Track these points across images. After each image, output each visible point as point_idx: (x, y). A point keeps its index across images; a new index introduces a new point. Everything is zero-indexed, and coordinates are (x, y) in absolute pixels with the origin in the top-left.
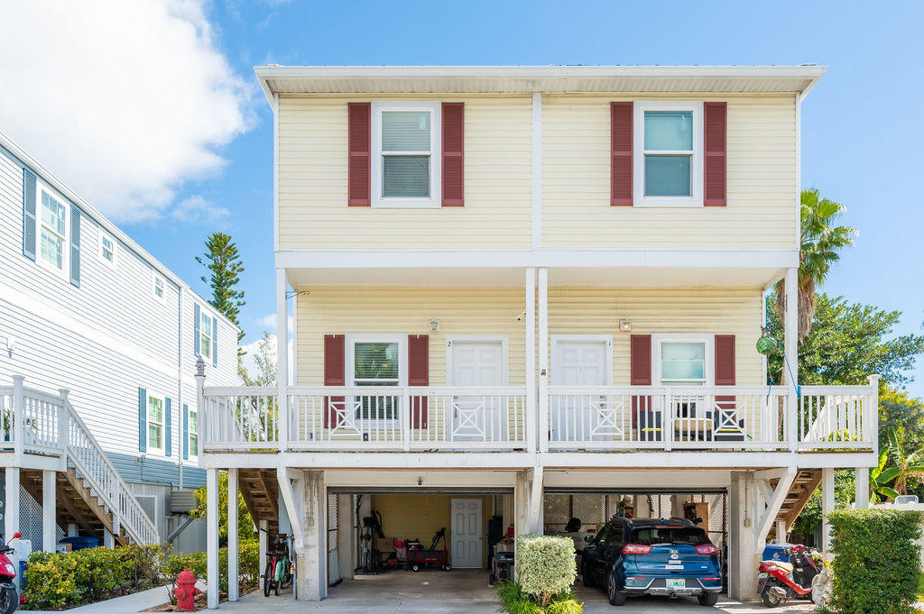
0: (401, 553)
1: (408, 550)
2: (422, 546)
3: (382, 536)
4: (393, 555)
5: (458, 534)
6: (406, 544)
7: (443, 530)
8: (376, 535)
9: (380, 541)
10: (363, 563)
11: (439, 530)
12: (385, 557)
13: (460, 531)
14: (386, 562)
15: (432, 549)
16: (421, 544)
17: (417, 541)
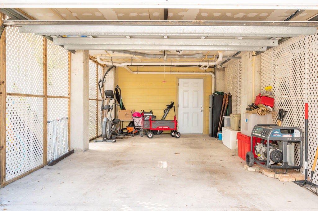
0: (138, 122)
1: (143, 120)
2: (155, 117)
3: (123, 108)
4: (132, 123)
5: (184, 107)
6: (142, 115)
7: (172, 104)
8: (118, 107)
9: (121, 112)
10: (101, 131)
11: (170, 104)
12: (125, 125)
13: (186, 105)
14: (126, 129)
15: (163, 119)
16: (154, 114)
17: (151, 112)
